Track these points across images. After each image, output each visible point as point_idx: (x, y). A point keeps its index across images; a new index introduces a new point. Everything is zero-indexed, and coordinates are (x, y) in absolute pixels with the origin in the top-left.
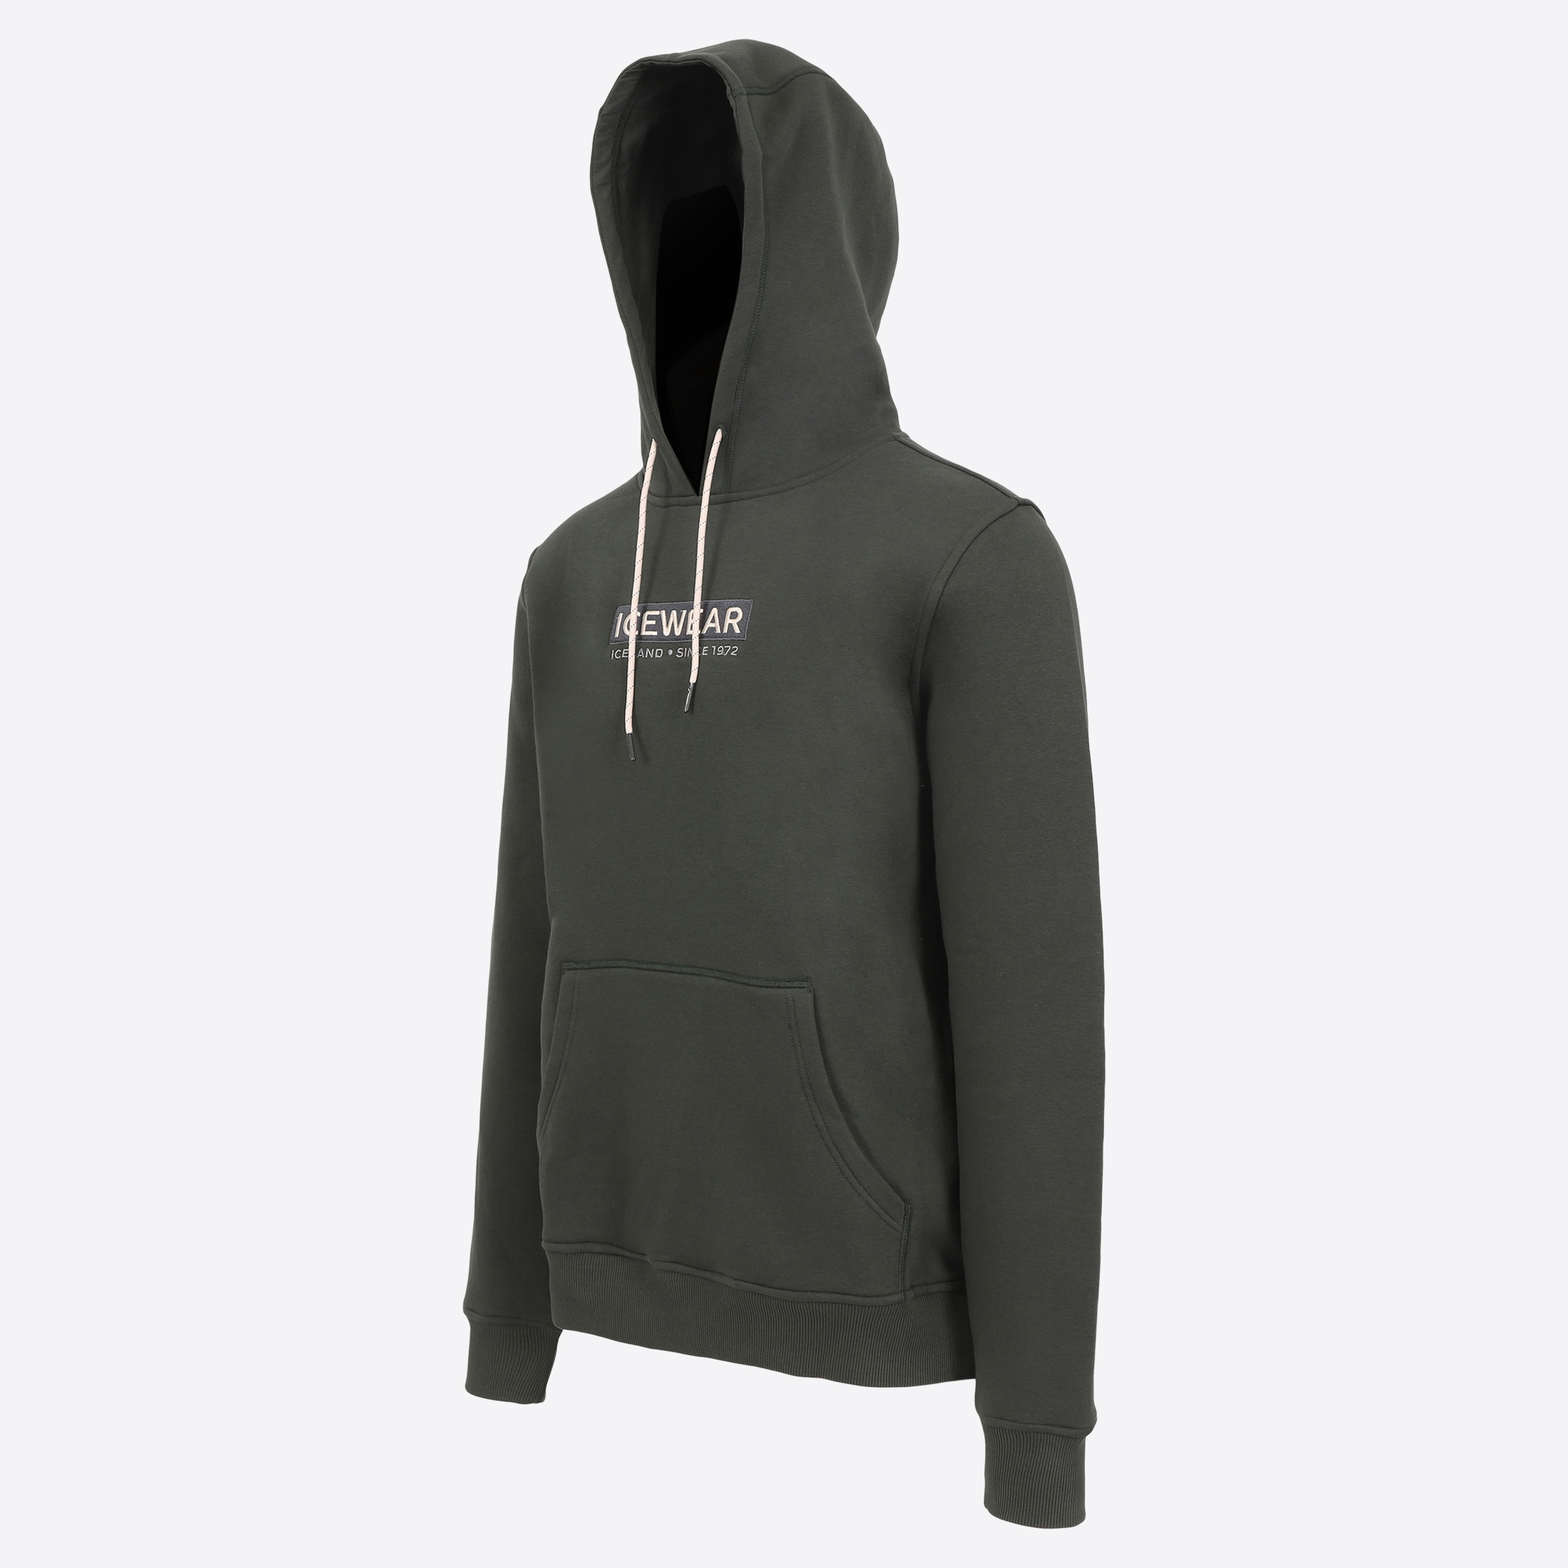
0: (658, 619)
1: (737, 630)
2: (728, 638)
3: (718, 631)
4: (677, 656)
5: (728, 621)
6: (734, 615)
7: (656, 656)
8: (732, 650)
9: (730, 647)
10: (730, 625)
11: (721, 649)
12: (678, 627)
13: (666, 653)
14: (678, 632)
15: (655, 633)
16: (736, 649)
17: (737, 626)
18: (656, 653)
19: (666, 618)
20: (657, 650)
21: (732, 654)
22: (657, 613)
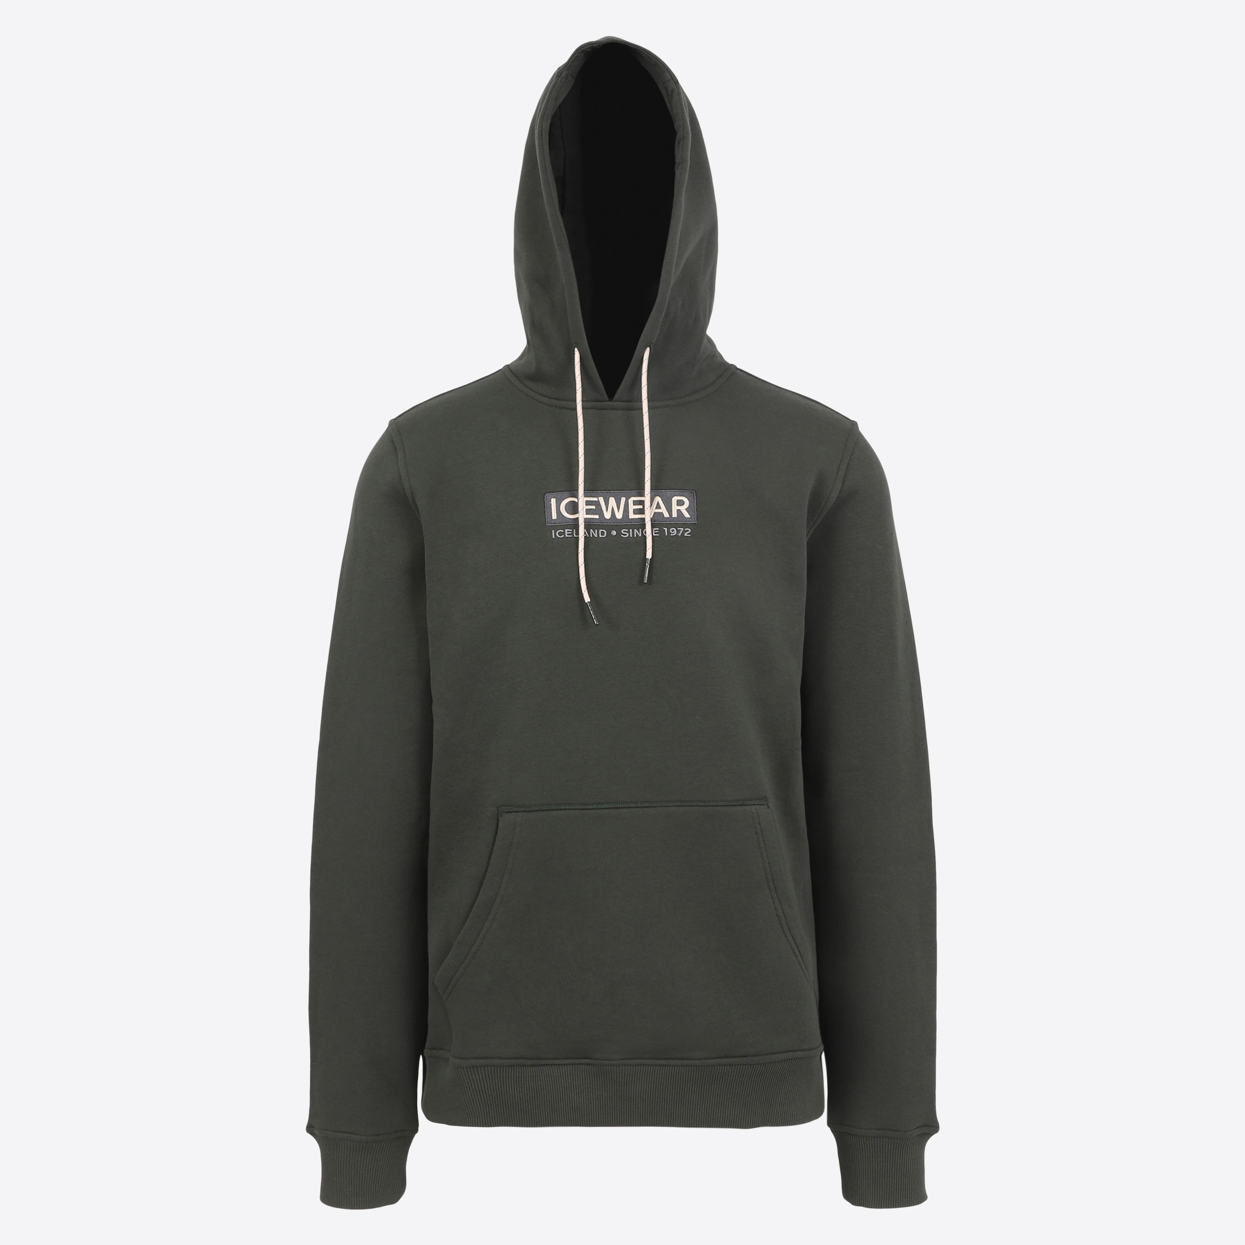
0: (597, 504)
1: (687, 515)
2: (679, 522)
3: (666, 515)
4: (622, 536)
5: (675, 508)
6: (680, 503)
7: (600, 536)
8: (685, 531)
9: (682, 529)
10: (679, 511)
11: (673, 531)
12: (618, 511)
13: (609, 533)
14: (619, 515)
15: (597, 517)
16: (688, 531)
17: (686, 512)
18: (600, 534)
19: (605, 504)
20: (600, 531)
21: (686, 535)
22: (596, 499)
